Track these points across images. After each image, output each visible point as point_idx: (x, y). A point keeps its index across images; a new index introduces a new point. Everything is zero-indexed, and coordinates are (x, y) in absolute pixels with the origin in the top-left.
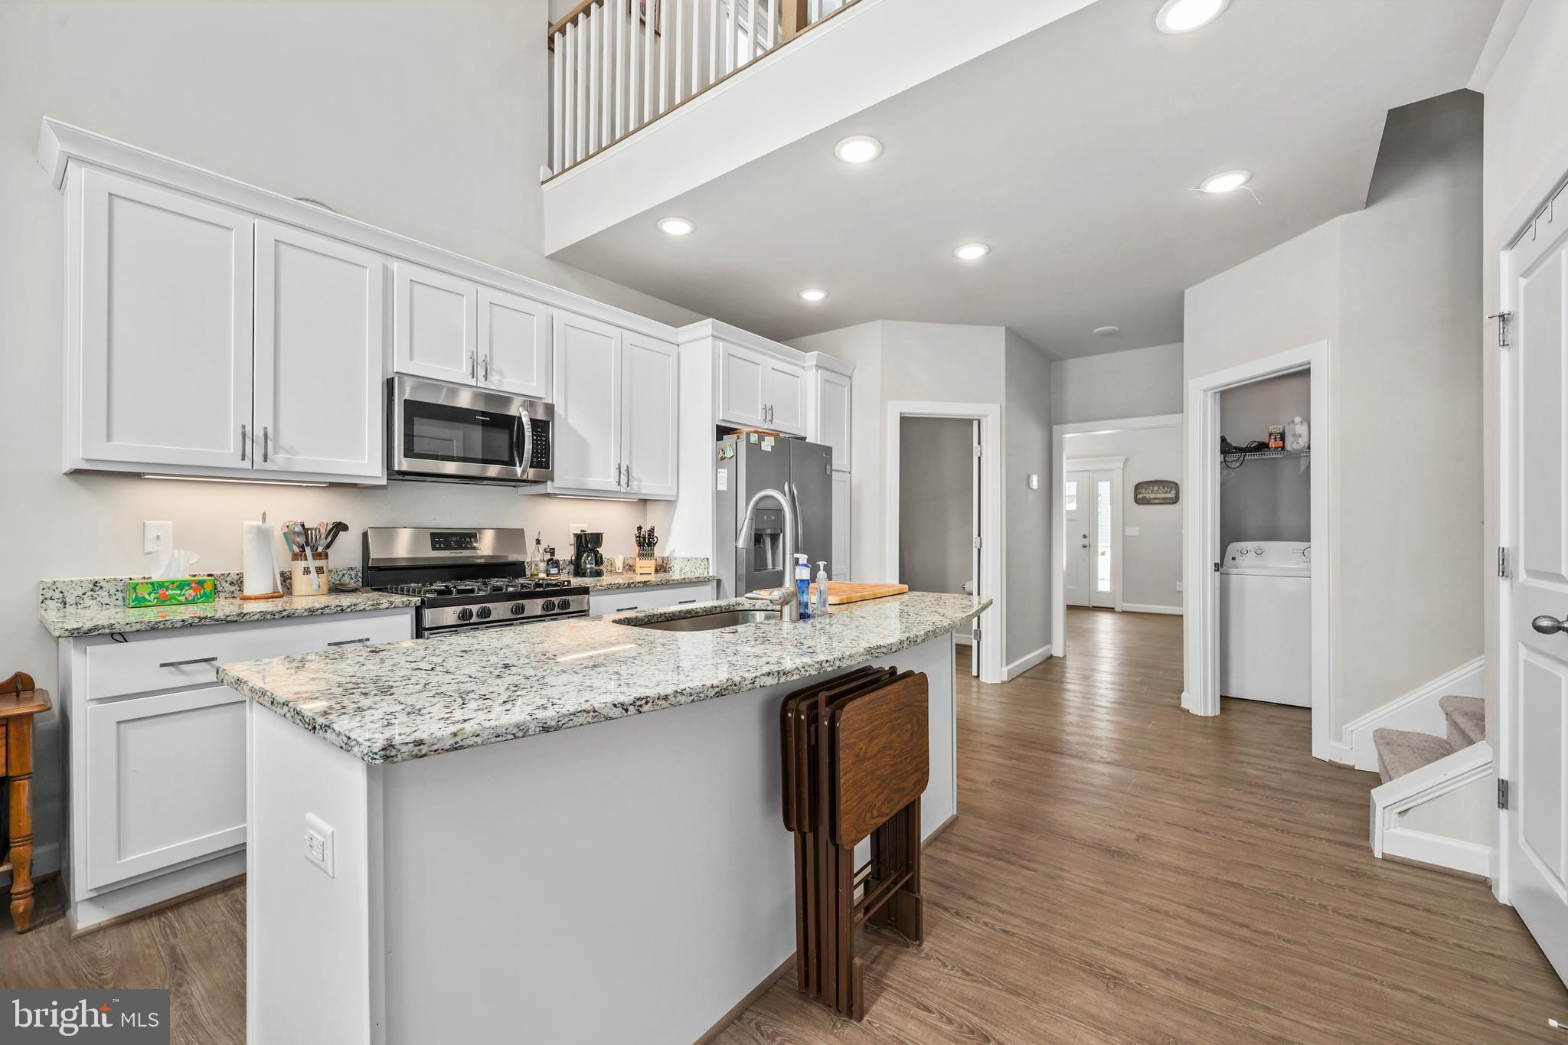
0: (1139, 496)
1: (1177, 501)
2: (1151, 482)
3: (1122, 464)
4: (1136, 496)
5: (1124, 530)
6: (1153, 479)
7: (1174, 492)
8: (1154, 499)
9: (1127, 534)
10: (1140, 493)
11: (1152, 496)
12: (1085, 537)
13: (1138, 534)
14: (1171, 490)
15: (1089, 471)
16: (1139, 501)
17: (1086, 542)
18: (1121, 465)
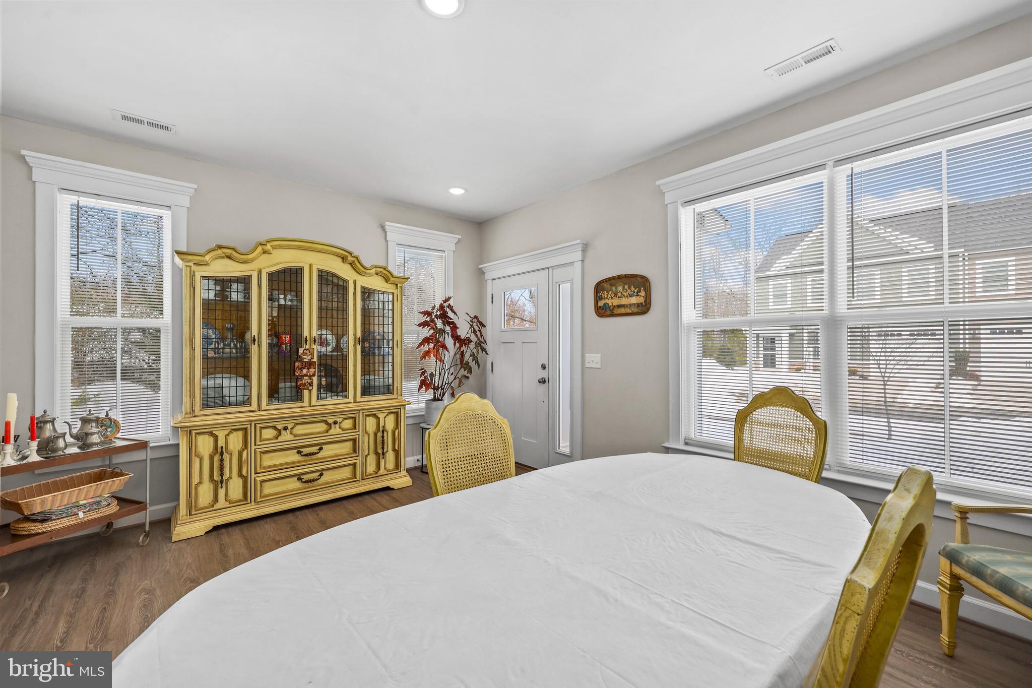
0: (601, 303)
1: (648, 309)
2: (613, 278)
3: (580, 253)
4: (596, 302)
5: (583, 358)
6: (615, 275)
7: (643, 293)
8: (619, 306)
9: (587, 365)
10: (601, 298)
11: (615, 302)
12: (544, 367)
13: (599, 366)
14: (639, 291)
15: (548, 268)
16: (603, 311)
17: (543, 374)
18: (578, 255)
